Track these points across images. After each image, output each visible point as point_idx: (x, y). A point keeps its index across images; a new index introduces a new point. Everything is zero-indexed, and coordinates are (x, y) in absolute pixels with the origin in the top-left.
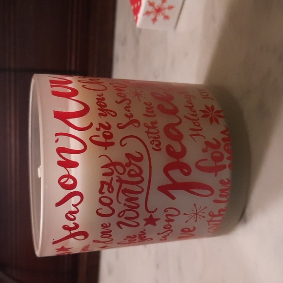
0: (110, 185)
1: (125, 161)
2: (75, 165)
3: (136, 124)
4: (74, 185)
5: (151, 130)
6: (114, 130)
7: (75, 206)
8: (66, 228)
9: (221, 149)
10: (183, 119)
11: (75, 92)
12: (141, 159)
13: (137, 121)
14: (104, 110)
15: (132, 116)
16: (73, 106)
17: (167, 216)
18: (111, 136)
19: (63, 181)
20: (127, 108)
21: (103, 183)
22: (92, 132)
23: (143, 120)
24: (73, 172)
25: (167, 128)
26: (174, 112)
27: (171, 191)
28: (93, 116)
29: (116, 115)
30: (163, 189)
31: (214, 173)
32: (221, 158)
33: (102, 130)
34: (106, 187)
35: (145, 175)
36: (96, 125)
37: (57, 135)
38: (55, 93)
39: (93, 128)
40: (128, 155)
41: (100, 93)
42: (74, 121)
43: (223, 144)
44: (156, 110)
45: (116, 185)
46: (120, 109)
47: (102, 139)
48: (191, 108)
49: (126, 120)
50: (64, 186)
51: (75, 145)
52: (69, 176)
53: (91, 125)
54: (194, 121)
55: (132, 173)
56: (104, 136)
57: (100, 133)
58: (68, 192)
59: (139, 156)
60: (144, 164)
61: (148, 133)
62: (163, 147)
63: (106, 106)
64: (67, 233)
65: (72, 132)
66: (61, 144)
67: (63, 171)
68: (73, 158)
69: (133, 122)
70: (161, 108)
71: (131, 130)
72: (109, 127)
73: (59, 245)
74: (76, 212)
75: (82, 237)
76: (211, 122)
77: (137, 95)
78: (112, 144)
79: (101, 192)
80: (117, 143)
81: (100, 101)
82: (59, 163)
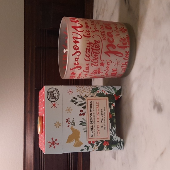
0: (89, 50)
1: (94, 42)
2: (78, 42)
3: (98, 31)
4: (78, 49)
5: (102, 33)
7: (78, 56)
8: (75, 64)
9: (126, 41)
10: (113, 30)
11: (78, 21)
12: (99, 42)
13: (98, 30)
14: (87, 27)
15: (96, 29)
16: (78, 25)
17: (107, 63)
18: (90, 34)
19: (74, 47)
20: (95, 26)
21: (87, 49)
22: (84, 33)
23: (100, 30)
24: (78, 45)
25: (108, 33)
26: (111, 28)
27: (109, 54)
28: (84, 28)
29: (91, 28)
30: (106, 53)
31: (123, 49)
32: (126, 44)
34: (88, 50)
35: (101, 47)
36: (85, 31)
37: (73, 33)
38: (71, 21)
40: (95, 41)
41: (86, 22)
42: (79, 29)
43: (126, 39)
44: (104, 27)
45: (91, 50)
46: (93, 27)
48: (116, 28)
49: (94, 30)
50: (75, 49)
51: (79, 37)
52: (76, 46)
53: (83, 30)
54: (117, 32)
55: (96, 46)
56: (87, 34)
57: (86, 33)
58: (76, 51)
59: (98, 41)
60: (100, 44)
62: (107, 39)
63: (88, 25)
64: (75, 66)
66: (73, 36)
67: (74, 44)
68: (78, 40)
70: (106, 27)
71: (96, 33)
72: (89, 32)
73: (72, 71)
74: (78, 58)
75: (79, 68)
76: (123, 32)
77: (98, 23)
78: (90, 37)
79: (86, 52)
80: (92, 37)
81: (86, 24)
82: (74, 41)
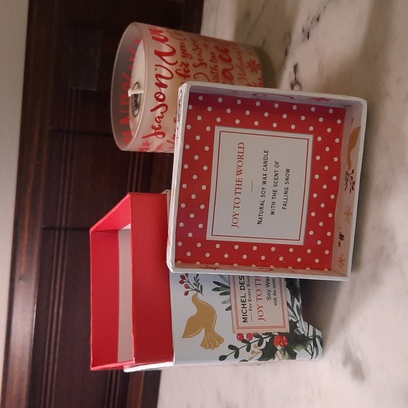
2: (165, 86)
3: (205, 66)
4: (163, 100)
5: (214, 71)
6: (191, 67)
7: (162, 113)
8: (153, 127)
10: (235, 67)
11: (166, 40)
13: (205, 64)
14: (185, 54)
15: (202, 60)
16: (165, 49)
18: (188, 71)
19: (157, 95)
20: (200, 54)
22: (177, 66)
23: (209, 64)
24: (164, 90)
25: (224, 71)
26: (229, 61)
28: (178, 57)
29: (192, 58)
33: (183, 66)
36: (179, 63)
37: (156, 65)
38: (154, 38)
39: (178, 65)
41: (182, 42)
42: (166, 58)
44: (218, 58)
46: (195, 54)
47: (182, 72)
48: (240, 60)
49: (197, 63)
50: (158, 99)
51: (165, 73)
52: (161, 93)
53: (177, 62)
54: (242, 69)
56: (184, 70)
57: (182, 68)
58: (160, 103)
61: (212, 72)
63: (186, 51)
64: (153, 131)
65: (164, 64)
66: (157, 72)
67: (157, 89)
68: (163, 81)
69: (203, 64)
70: (221, 57)
71: (200, 69)
72: (188, 65)
73: (145, 140)
74: (162, 117)
75: (161, 136)
76: (253, 71)
77: (206, 46)
78: (189, 76)
80: (192, 77)
81: (182, 47)
82: (156, 84)
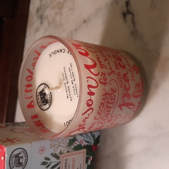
1: (110, 92)
2: (93, 94)
4: (91, 105)
8: (80, 125)
9: (141, 87)
10: (128, 71)
12: (115, 92)
15: (112, 68)
17: (116, 118)
18: (105, 80)
19: (88, 102)
20: (109, 64)
21: (102, 103)
22: (100, 76)
23: (116, 71)
24: (93, 98)
25: (124, 76)
26: (125, 67)
28: (99, 68)
29: (106, 68)
30: (120, 106)
31: (137, 98)
32: (140, 91)
33: (103, 76)
34: (102, 105)
35: (116, 100)
36: (100, 73)
37: (88, 78)
40: (112, 89)
42: (92, 70)
43: (141, 84)
45: (105, 104)
47: (103, 81)
48: (129, 65)
49: (110, 71)
50: (88, 105)
51: (94, 84)
52: (91, 100)
54: (132, 73)
55: (112, 98)
58: (89, 108)
59: (115, 90)
60: (116, 94)
61: (118, 78)
62: (123, 85)
63: (101, 62)
64: (78, 128)
66: (89, 83)
67: (89, 97)
68: (93, 90)
69: (113, 72)
71: (112, 76)
72: (105, 75)
74: (88, 118)
75: (82, 130)
76: (137, 73)
77: (109, 56)
78: (106, 83)
79: (100, 108)
81: (98, 59)
